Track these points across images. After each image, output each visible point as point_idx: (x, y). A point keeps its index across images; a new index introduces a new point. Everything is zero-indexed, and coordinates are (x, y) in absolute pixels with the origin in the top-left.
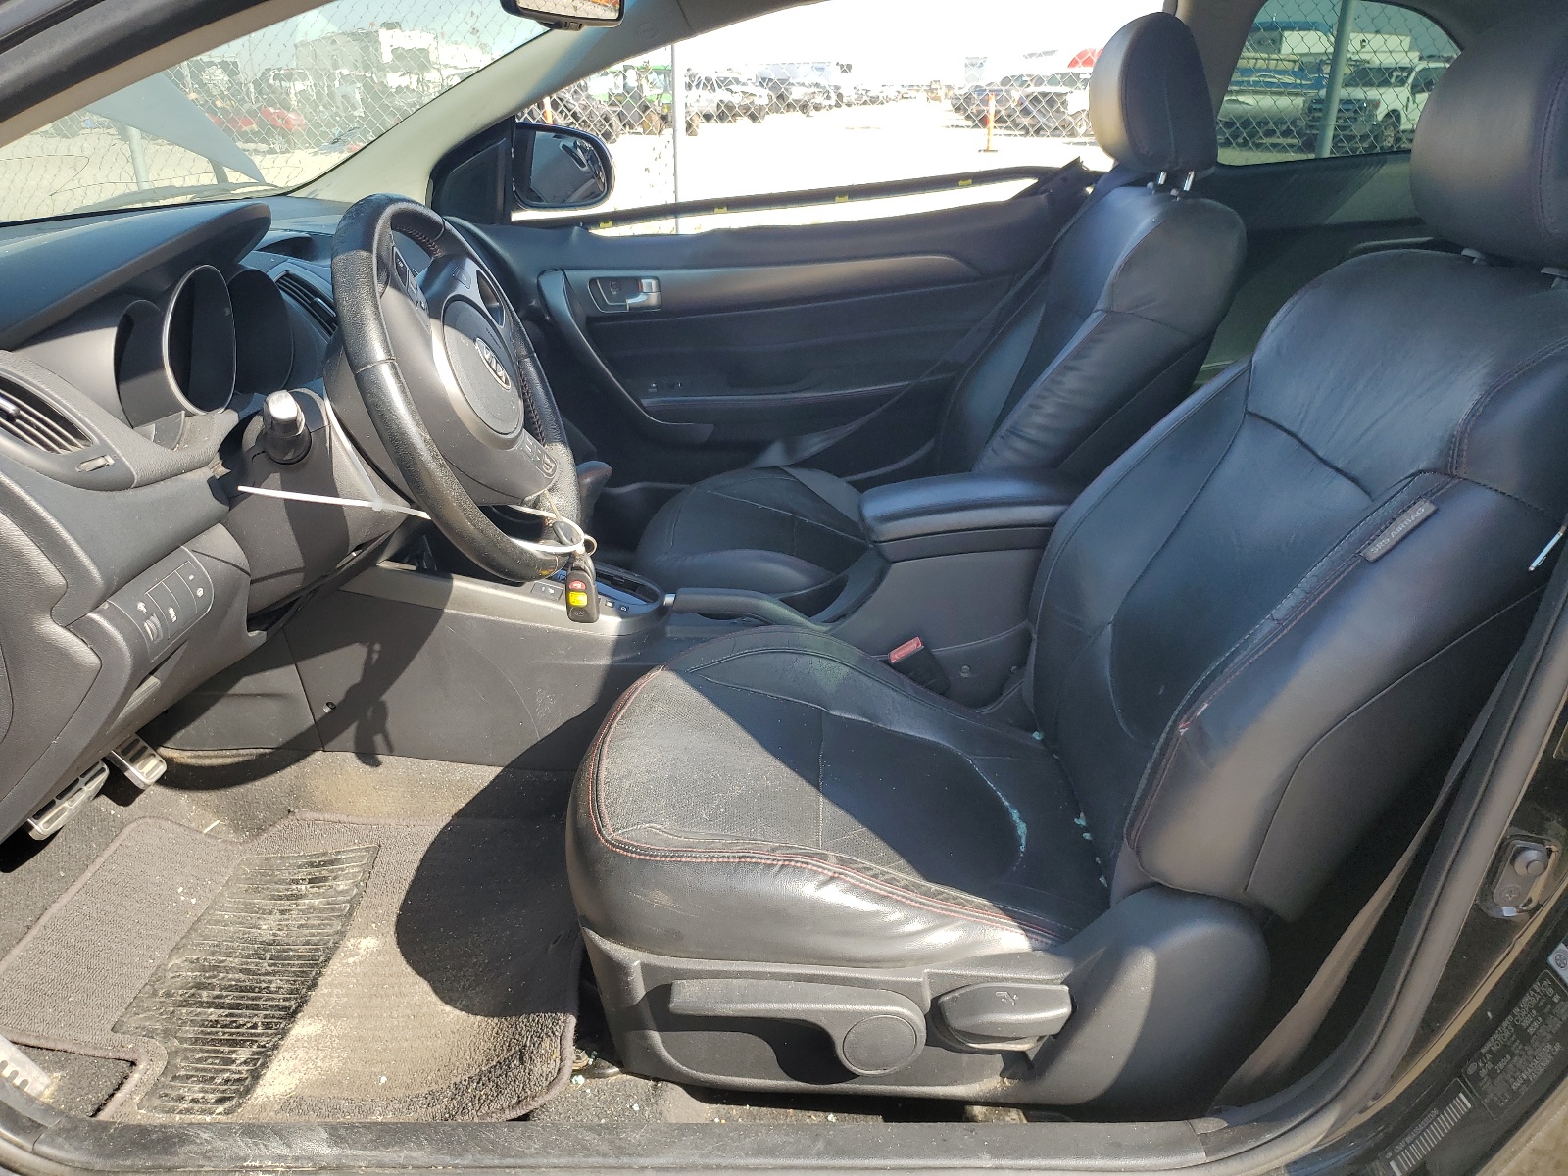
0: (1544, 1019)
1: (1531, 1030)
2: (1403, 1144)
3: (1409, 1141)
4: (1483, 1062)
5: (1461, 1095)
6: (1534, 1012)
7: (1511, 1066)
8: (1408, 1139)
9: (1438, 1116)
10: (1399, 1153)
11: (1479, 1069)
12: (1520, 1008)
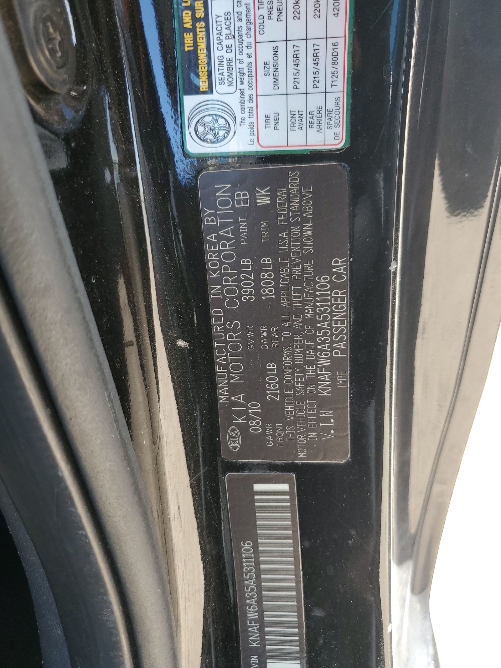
0: (275, 254)
1: (267, 292)
2: (254, 629)
3: (255, 616)
4: (239, 414)
5: (257, 487)
6: (245, 261)
7: (288, 372)
8: (253, 615)
9: (256, 546)
10: (263, 642)
11: (244, 429)
12: (218, 281)
